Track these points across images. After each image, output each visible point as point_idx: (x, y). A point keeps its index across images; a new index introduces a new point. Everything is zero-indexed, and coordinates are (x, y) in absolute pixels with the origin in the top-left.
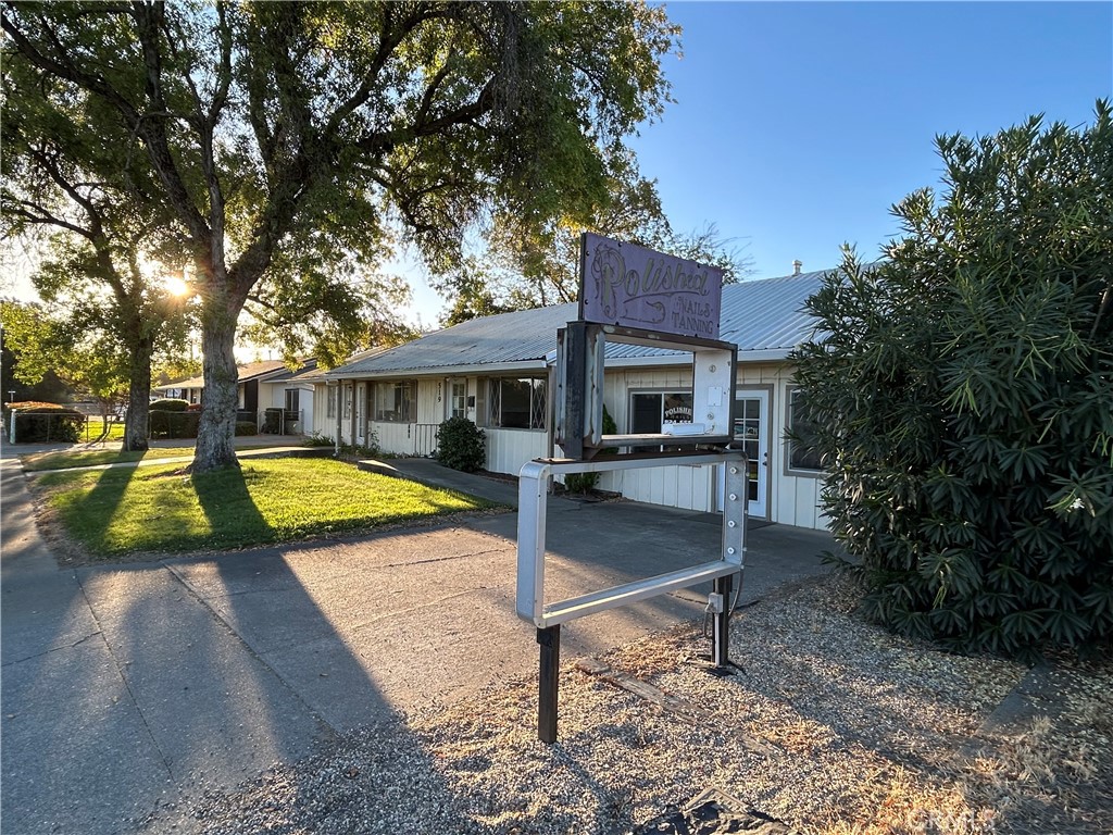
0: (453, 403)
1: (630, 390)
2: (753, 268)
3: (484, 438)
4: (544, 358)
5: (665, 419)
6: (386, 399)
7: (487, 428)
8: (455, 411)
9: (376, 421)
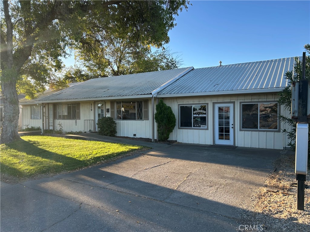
1: (179, 105)
3: (116, 124)
4: (151, 94)
5: (194, 114)
7: (116, 120)
9: (58, 119)
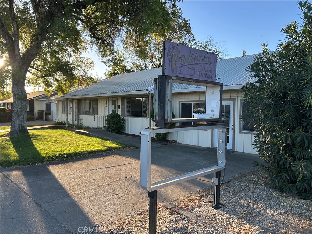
0: (112, 107)
1: (180, 102)
2: (227, 54)
3: (124, 121)
4: (147, 90)
5: (194, 112)
6: (85, 106)
7: (125, 117)
8: (112, 111)
9: (81, 115)
